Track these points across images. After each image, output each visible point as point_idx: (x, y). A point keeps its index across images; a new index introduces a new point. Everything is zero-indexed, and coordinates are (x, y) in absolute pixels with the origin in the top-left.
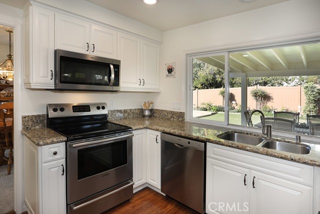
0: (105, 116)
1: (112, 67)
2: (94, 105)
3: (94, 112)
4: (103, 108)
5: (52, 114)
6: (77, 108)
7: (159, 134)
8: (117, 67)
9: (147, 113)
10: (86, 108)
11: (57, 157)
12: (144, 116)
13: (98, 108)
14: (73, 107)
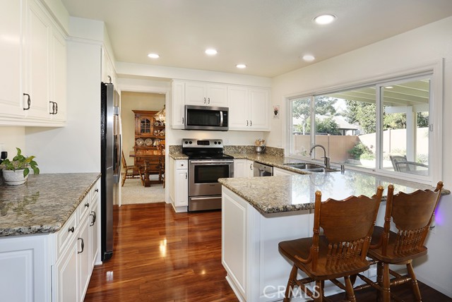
0: (221, 149)
1: (221, 113)
2: (212, 140)
3: (212, 146)
4: (219, 143)
5: (185, 146)
6: (199, 142)
7: (252, 162)
8: (226, 112)
9: (259, 149)
10: (206, 142)
11: (183, 167)
12: (257, 152)
13: (216, 143)
14: (198, 141)
